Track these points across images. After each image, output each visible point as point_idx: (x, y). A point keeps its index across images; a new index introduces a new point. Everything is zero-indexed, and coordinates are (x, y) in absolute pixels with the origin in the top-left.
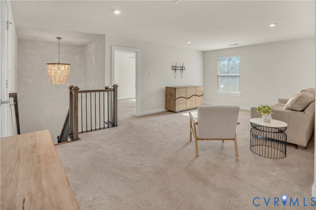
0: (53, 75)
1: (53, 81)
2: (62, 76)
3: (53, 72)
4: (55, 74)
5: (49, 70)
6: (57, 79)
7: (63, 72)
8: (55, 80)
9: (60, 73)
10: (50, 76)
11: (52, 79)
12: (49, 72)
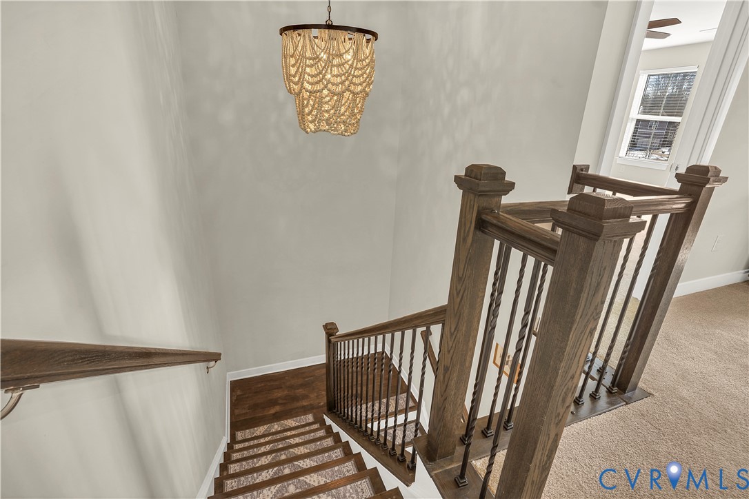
0: (309, 87)
1: (310, 118)
2: (347, 94)
3: (308, 70)
4: (317, 83)
5: (293, 61)
6: (326, 107)
7: (354, 76)
8: (320, 110)
9: (339, 80)
10: (298, 94)
11: (304, 107)
12: (293, 71)
